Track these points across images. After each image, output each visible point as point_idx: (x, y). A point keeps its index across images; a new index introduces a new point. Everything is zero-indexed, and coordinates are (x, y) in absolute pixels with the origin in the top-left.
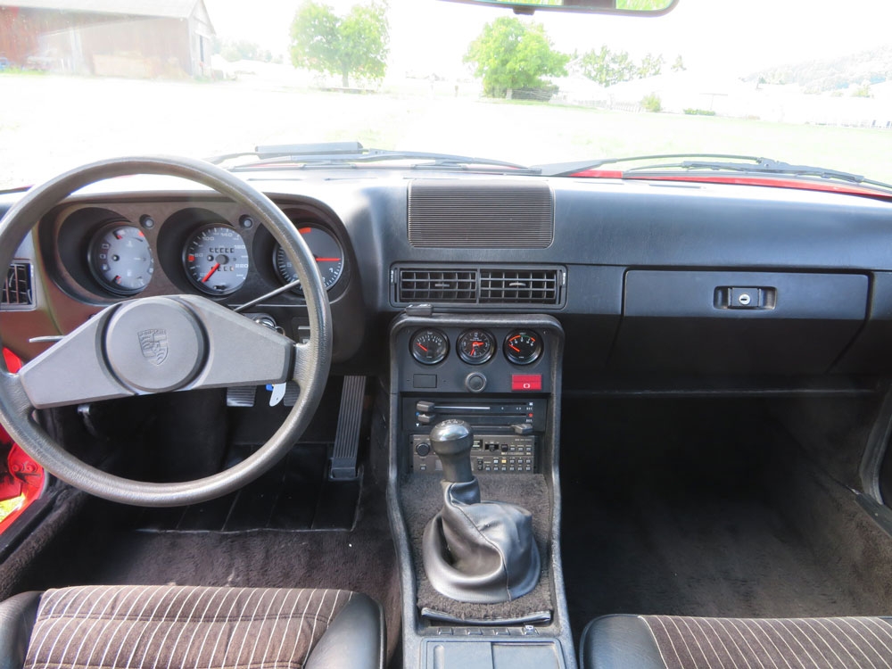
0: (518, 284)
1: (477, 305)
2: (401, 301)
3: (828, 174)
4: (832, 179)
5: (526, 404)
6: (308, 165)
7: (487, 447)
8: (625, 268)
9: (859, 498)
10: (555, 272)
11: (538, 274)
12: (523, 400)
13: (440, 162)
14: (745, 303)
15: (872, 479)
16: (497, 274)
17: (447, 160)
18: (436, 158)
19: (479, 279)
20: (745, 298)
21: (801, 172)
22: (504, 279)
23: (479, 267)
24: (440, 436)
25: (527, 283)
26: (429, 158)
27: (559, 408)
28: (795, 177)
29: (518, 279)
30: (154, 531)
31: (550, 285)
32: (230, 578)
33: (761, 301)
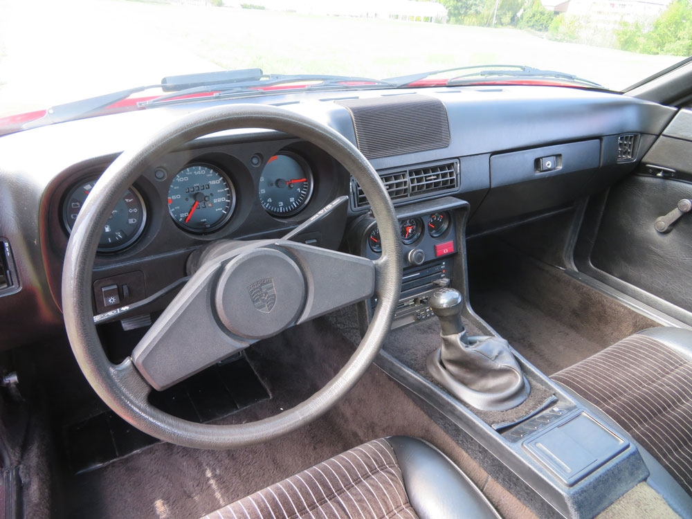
0: (432, 177)
1: (409, 198)
2: (359, 206)
3: (558, 75)
4: (561, 78)
5: (441, 264)
6: (222, 94)
7: (421, 302)
8: (489, 154)
9: (565, 272)
10: (453, 164)
11: (442, 168)
12: (439, 262)
13: (327, 82)
14: (549, 167)
15: (570, 258)
16: (417, 172)
17: (333, 81)
18: (323, 79)
19: (408, 179)
20: (548, 164)
21: (545, 74)
22: (423, 175)
23: (408, 169)
24: (442, 304)
25: (438, 175)
26: (318, 79)
27: (466, 262)
28: (543, 78)
29: (432, 174)
30: (99, 465)
31: (451, 174)
32: (209, 474)
33: (556, 164)
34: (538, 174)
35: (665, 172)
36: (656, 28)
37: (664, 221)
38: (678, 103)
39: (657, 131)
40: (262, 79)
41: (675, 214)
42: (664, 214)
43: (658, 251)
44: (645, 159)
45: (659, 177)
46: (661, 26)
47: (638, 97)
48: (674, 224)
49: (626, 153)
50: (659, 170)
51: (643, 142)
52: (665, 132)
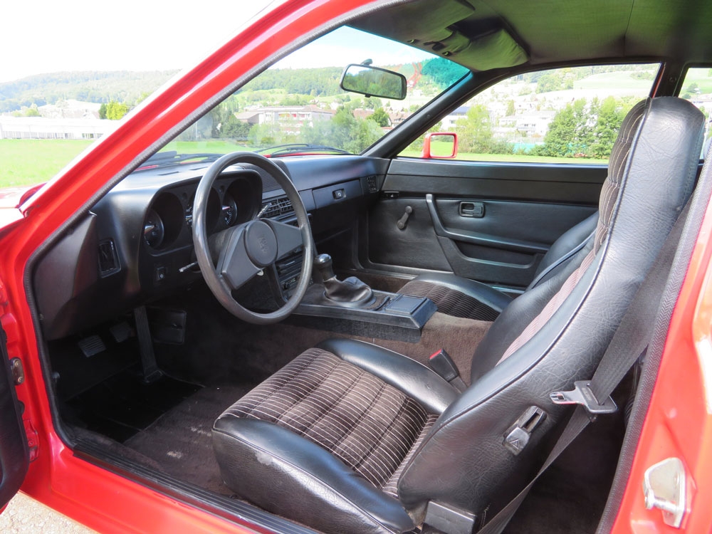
1: (281, 215)
8: (312, 190)
9: (357, 271)
15: (357, 262)
16: (282, 200)
19: (278, 204)
20: (339, 194)
22: (285, 202)
32: (194, 430)
33: (342, 194)
34: (336, 200)
35: (394, 194)
36: (333, 131)
37: (401, 222)
38: (390, 156)
39: (384, 173)
40: (176, 157)
41: (406, 216)
42: (400, 218)
43: (404, 240)
44: (383, 189)
45: (392, 198)
46: (336, 129)
47: (370, 156)
48: (407, 223)
49: (372, 187)
50: (391, 194)
51: (379, 180)
52: (388, 172)
